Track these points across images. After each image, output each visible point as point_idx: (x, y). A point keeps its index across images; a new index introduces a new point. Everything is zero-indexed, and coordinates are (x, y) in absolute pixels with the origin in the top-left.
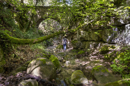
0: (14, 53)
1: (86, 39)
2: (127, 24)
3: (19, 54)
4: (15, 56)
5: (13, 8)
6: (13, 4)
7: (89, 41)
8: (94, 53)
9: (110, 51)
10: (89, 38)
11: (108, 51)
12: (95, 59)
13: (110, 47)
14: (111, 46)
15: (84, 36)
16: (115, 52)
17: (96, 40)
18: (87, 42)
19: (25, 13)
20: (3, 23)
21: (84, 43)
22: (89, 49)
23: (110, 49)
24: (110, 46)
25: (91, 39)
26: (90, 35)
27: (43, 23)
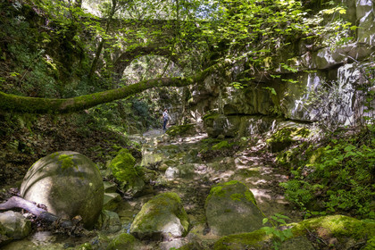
0: (18, 138)
1: (240, 110)
2: (342, 65)
3: (35, 142)
4: (21, 147)
5: (44, 19)
6: (42, 10)
7: (247, 115)
8: (254, 148)
9: (295, 142)
10: (247, 108)
11: (289, 143)
12: (250, 163)
13: (295, 133)
14: (299, 129)
15: (235, 100)
16: (306, 145)
17: (264, 113)
18: (242, 119)
19: (73, 34)
20: (7, 58)
21: (236, 120)
22: (244, 139)
23: (296, 137)
24: (296, 130)
25: (251, 109)
26: (249, 98)
27: (137, 66)
